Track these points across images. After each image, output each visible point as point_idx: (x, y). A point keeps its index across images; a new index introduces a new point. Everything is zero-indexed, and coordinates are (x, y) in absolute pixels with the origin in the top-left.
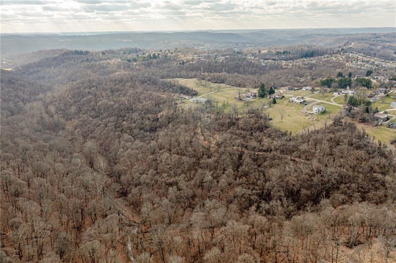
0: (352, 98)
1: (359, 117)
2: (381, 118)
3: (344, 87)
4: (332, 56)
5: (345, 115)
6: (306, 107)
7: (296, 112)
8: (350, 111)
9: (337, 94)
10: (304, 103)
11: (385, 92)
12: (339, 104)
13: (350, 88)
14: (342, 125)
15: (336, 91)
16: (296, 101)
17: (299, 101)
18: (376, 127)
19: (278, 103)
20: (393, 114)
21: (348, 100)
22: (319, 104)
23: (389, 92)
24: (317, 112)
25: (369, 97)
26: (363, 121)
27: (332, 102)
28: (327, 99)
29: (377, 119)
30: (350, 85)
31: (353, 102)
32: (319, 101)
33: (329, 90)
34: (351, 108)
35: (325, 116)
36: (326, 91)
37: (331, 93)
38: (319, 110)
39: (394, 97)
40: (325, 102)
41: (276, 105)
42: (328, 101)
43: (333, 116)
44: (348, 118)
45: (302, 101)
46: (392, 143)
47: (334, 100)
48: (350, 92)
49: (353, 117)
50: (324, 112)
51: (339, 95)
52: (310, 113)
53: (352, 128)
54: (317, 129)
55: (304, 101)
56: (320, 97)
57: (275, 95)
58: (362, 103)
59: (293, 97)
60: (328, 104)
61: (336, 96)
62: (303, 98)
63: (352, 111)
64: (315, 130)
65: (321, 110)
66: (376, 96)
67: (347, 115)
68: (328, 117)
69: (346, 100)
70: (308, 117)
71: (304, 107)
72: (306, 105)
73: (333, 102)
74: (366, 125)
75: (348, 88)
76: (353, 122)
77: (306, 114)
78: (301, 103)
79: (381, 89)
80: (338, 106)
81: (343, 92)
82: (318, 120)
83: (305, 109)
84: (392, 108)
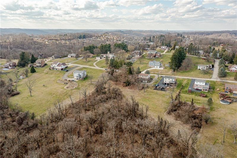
0: (112, 60)
1: (123, 80)
2: (144, 80)
3: (106, 53)
4: (97, 38)
5: (108, 79)
6: (67, 73)
7: (54, 81)
8: (112, 74)
9: (99, 58)
10: (66, 69)
11: (140, 54)
12: (101, 67)
13: (110, 53)
14: (105, 93)
15: (98, 56)
16: (57, 67)
17: (60, 68)
18: (143, 90)
19: (37, 72)
20: (154, 74)
21: (109, 63)
22: (81, 69)
23: (143, 54)
24: (79, 78)
25: (127, 59)
26: (128, 84)
27: (94, 66)
28: (90, 63)
29: (142, 80)
30: (110, 51)
31: (114, 65)
32: (82, 66)
33: (92, 55)
34: (114, 70)
35: (87, 83)
36: (89, 57)
37: (93, 58)
38: (80, 75)
39: (148, 58)
40: (87, 67)
41: (34, 74)
42: (90, 66)
43: (95, 81)
44: (112, 82)
45: (63, 67)
46: (169, 113)
47: (96, 64)
48: (111, 56)
49: (117, 81)
50: (86, 78)
51: (101, 59)
52: (69, 81)
53: (117, 95)
54: (74, 102)
55: (66, 67)
56: (83, 62)
57: (37, 63)
58: (123, 64)
59: (54, 64)
60: (91, 69)
61: (98, 60)
62: (64, 64)
63: (115, 74)
64: (73, 104)
65: (82, 76)
66: (133, 58)
67: (110, 79)
68: (90, 83)
69: (107, 63)
70: (68, 85)
71: (64, 74)
72: (67, 71)
73: (96, 66)
74: (131, 88)
75: (108, 53)
76: (117, 87)
77: (66, 82)
78: (62, 69)
79: (136, 51)
80: (100, 70)
81: (104, 56)
82: (78, 88)
83: (65, 76)
84: (150, 68)
